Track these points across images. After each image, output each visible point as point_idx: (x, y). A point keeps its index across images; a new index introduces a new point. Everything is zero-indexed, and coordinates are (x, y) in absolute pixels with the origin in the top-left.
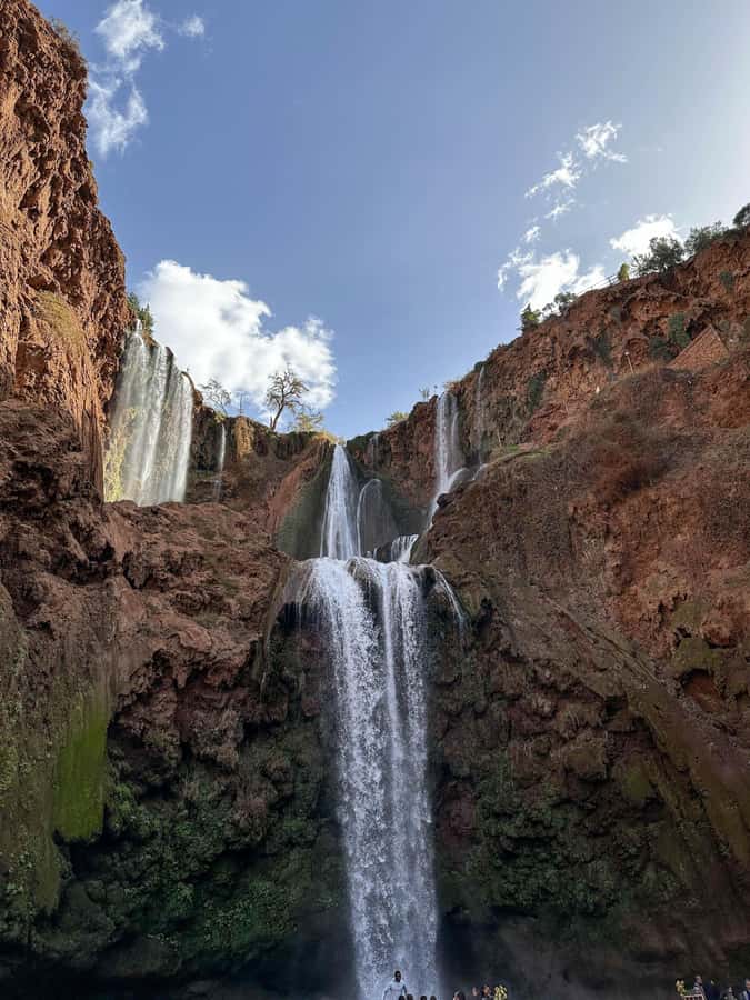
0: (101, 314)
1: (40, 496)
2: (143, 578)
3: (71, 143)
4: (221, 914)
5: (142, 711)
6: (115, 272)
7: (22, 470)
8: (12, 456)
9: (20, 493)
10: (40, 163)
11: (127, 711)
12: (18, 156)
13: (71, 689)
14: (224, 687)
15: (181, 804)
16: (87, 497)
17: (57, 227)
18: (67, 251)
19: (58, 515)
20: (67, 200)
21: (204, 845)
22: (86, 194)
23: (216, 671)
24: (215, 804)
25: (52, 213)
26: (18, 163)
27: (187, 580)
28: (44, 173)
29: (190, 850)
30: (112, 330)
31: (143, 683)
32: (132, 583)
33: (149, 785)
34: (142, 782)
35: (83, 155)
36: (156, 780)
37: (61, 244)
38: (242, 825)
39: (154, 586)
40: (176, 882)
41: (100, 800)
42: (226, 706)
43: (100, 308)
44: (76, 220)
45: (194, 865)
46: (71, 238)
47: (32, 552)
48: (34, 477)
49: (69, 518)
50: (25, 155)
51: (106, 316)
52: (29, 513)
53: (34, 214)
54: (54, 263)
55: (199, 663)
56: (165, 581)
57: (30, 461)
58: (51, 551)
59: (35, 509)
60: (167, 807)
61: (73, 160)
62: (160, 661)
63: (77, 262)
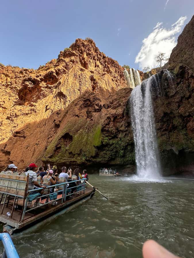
0: (117, 72)
1: (89, 103)
2: (107, 107)
3: (97, 52)
4: (130, 154)
5: (107, 126)
6: (116, 64)
7: (85, 101)
8: (83, 100)
9: (87, 104)
10: (94, 59)
11: (105, 127)
12: (89, 61)
13: (96, 127)
14: (121, 118)
15: (119, 138)
16: (97, 100)
17: (103, 65)
18: (106, 67)
19: (93, 104)
20: (102, 60)
21: (123, 144)
22: (104, 57)
23: (119, 116)
24: (124, 137)
25: (101, 64)
26: (90, 62)
27: (114, 104)
28: (95, 60)
29: (121, 145)
30: (121, 73)
31: (106, 122)
32: (106, 108)
33: (112, 137)
34: (111, 136)
35: (100, 52)
36: (113, 136)
37: (105, 67)
38: (129, 139)
39: (109, 107)
40: (120, 150)
41: (100, 140)
42: (122, 121)
43: (116, 71)
44: (105, 62)
45: (122, 147)
46: (106, 65)
47: (91, 111)
48: (87, 101)
49: (95, 104)
50: (90, 60)
51: (118, 72)
52: (89, 106)
53: (98, 66)
54: (105, 71)
55: (114, 116)
56: (110, 105)
57: (85, 99)
58: (94, 109)
59: (90, 105)
60: (117, 139)
61: (99, 54)
62: (108, 118)
63: (108, 67)
